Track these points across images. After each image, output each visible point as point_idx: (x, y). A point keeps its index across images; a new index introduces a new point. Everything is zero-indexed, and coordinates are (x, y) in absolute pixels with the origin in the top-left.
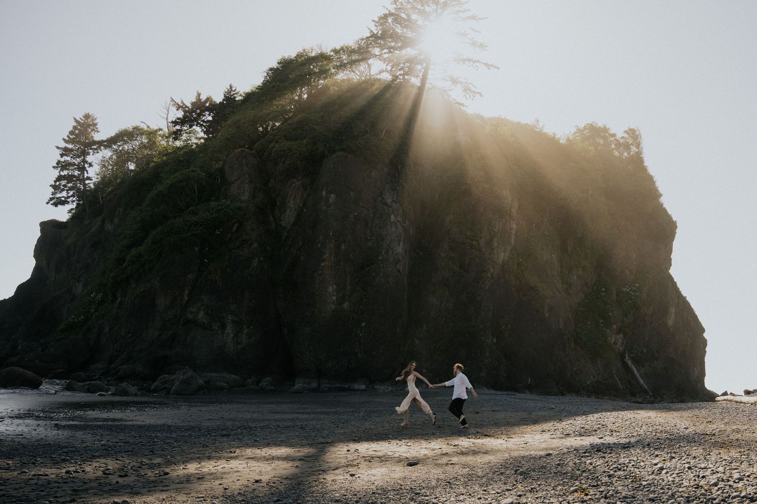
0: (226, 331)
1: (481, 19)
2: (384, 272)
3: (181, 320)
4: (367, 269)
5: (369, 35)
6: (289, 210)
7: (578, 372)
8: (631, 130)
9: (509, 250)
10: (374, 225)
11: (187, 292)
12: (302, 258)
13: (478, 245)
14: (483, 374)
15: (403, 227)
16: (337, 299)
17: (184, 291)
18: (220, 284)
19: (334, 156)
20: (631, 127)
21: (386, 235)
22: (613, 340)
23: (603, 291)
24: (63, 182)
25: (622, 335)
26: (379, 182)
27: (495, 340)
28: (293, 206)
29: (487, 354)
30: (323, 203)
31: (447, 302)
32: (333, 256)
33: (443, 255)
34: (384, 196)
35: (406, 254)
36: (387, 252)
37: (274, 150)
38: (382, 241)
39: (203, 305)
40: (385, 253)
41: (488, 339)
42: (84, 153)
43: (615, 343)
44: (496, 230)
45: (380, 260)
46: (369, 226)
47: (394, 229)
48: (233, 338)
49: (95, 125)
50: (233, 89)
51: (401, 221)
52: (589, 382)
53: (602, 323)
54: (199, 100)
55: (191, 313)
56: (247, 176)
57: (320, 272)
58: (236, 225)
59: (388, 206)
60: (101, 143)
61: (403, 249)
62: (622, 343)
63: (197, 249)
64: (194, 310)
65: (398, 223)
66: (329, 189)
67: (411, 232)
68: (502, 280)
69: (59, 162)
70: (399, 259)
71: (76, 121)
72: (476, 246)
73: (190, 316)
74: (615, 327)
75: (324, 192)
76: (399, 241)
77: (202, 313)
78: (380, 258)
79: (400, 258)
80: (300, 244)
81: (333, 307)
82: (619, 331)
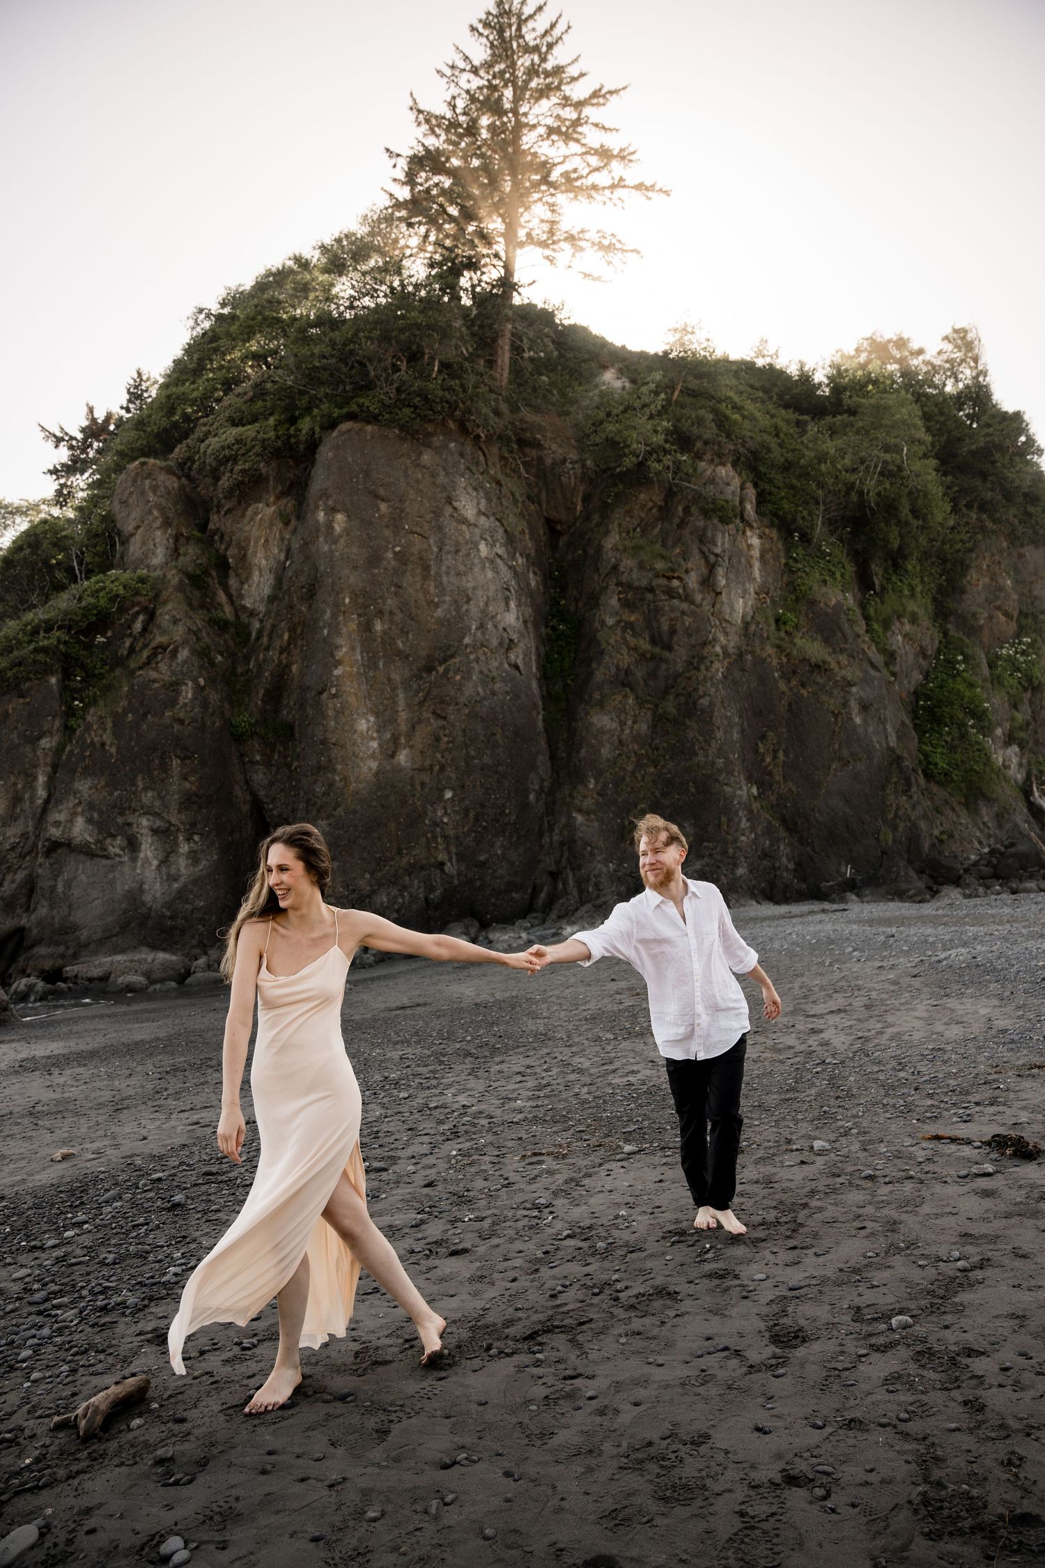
0: (142, 855)
1: (611, 93)
2: (481, 672)
3: (40, 846)
4: (441, 669)
5: (388, 203)
6: (257, 573)
7: (945, 837)
8: (956, 331)
9: (752, 590)
10: (444, 569)
11: (42, 779)
12: (295, 668)
13: (685, 588)
14: (741, 871)
15: (510, 568)
16: (380, 745)
17: (35, 778)
18: (113, 750)
19: (335, 434)
20: (957, 327)
21: (474, 588)
22: (1000, 760)
23: (959, 662)
25: (1015, 748)
26: (442, 473)
27: (754, 791)
28: (264, 562)
29: (744, 824)
30: (321, 539)
31: (634, 722)
32: (358, 651)
33: (610, 621)
34: (456, 504)
35: (526, 627)
36: (482, 626)
37: (209, 451)
38: (468, 602)
39: (80, 803)
40: (477, 629)
41: (741, 788)
43: (1007, 767)
44: (718, 550)
45: (467, 646)
46: (432, 572)
47: (490, 574)
48: (159, 867)
50: (144, 378)
51: (505, 556)
52: (973, 857)
53: (972, 727)
54: (93, 420)
55: (57, 824)
56: (156, 513)
57: (333, 691)
58: (141, 618)
59: (469, 525)
61: (518, 618)
62: (1020, 765)
63: (53, 680)
64: (62, 817)
65: (499, 561)
66: (330, 503)
67: (533, 584)
68: (749, 657)
70: (511, 641)
72: (681, 591)
73: (55, 832)
74: (999, 731)
75: (322, 514)
76: (507, 600)
77: (80, 822)
78: (467, 640)
79: (515, 637)
80: (286, 636)
81: (374, 765)
82: (1010, 740)
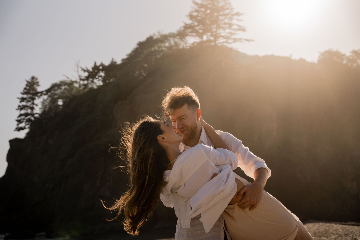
24: (23, 117)
42: (33, 99)
49: (38, 83)
54: (95, 65)
60: (41, 93)
69: (19, 106)
71: (27, 82)
